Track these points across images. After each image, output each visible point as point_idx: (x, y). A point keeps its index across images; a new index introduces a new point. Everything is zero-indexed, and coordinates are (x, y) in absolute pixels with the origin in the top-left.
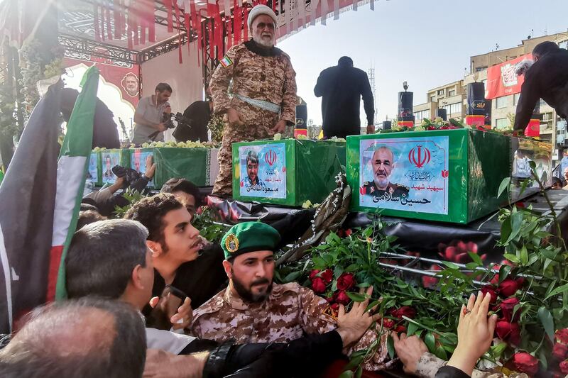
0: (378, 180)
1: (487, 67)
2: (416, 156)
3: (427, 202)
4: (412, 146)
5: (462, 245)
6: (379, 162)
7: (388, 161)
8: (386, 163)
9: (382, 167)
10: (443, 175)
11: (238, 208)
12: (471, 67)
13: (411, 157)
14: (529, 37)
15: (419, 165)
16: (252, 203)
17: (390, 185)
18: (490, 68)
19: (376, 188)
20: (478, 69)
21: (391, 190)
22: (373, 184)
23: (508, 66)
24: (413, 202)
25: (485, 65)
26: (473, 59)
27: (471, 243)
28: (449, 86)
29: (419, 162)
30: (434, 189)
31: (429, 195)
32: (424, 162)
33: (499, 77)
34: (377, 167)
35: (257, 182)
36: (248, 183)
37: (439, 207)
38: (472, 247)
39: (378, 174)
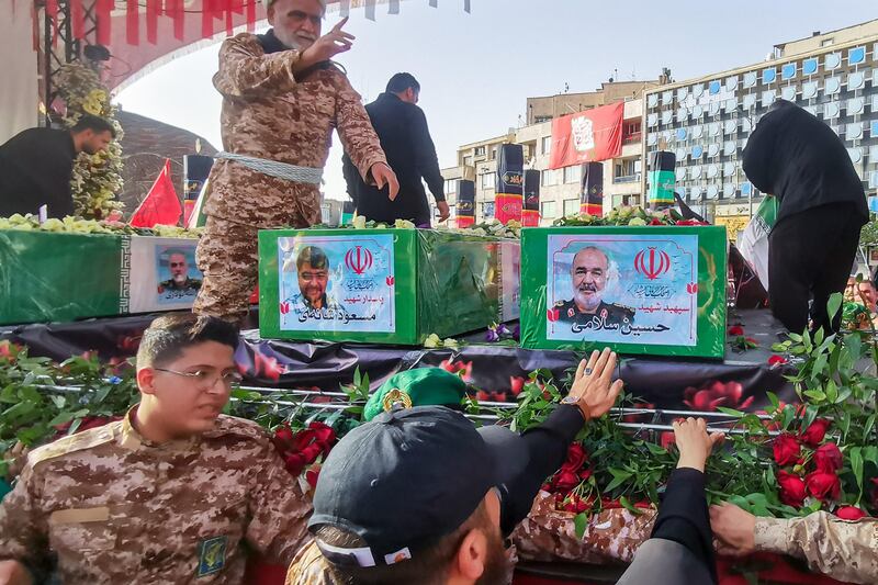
0: (581, 297)
1: (552, 118)
2: (647, 262)
3: (665, 328)
4: (640, 247)
5: (720, 387)
6: (583, 270)
7: (599, 269)
8: (596, 271)
9: (589, 278)
10: (689, 290)
11: (277, 353)
12: (527, 114)
13: (639, 264)
14: (611, 80)
15: (652, 276)
16: (312, 343)
17: (602, 305)
18: (556, 120)
19: (576, 310)
20: (539, 120)
21: (604, 313)
22: (572, 304)
23: (581, 119)
24: (641, 330)
25: (549, 114)
26: (532, 104)
27: (732, 383)
28: (493, 142)
29: (652, 269)
30: (676, 310)
31: (668, 319)
32: (660, 269)
33: (569, 135)
34: (579, 278)
35: (324, 304)
36: (301, 306)
37: (683, 336)
38: (734, 388)
39: (581, 289)
